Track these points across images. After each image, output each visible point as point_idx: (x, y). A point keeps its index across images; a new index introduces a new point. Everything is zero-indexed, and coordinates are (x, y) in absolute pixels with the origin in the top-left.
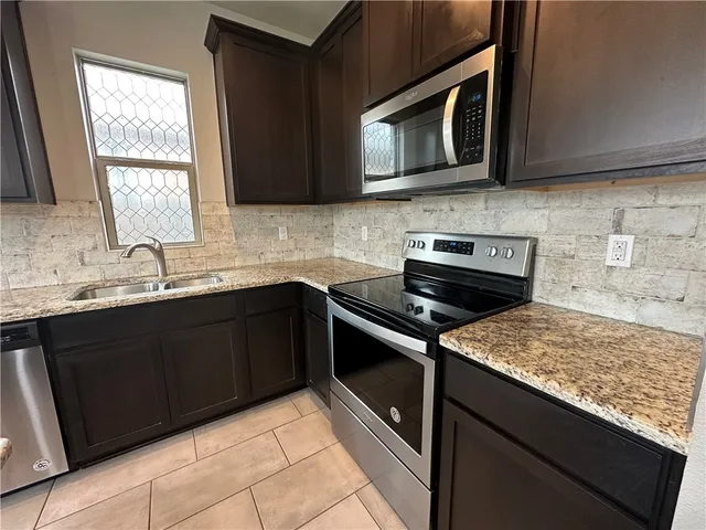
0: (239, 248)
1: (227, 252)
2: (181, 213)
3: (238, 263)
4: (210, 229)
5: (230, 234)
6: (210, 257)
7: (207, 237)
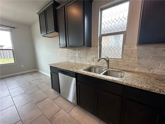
0: (139, 64)
1: (133, 64)
2: (119, 48)
3: (136, 70)
4: (127, 55)
5: (135, 58)
6: (125, 65)
7: (125, 57)
